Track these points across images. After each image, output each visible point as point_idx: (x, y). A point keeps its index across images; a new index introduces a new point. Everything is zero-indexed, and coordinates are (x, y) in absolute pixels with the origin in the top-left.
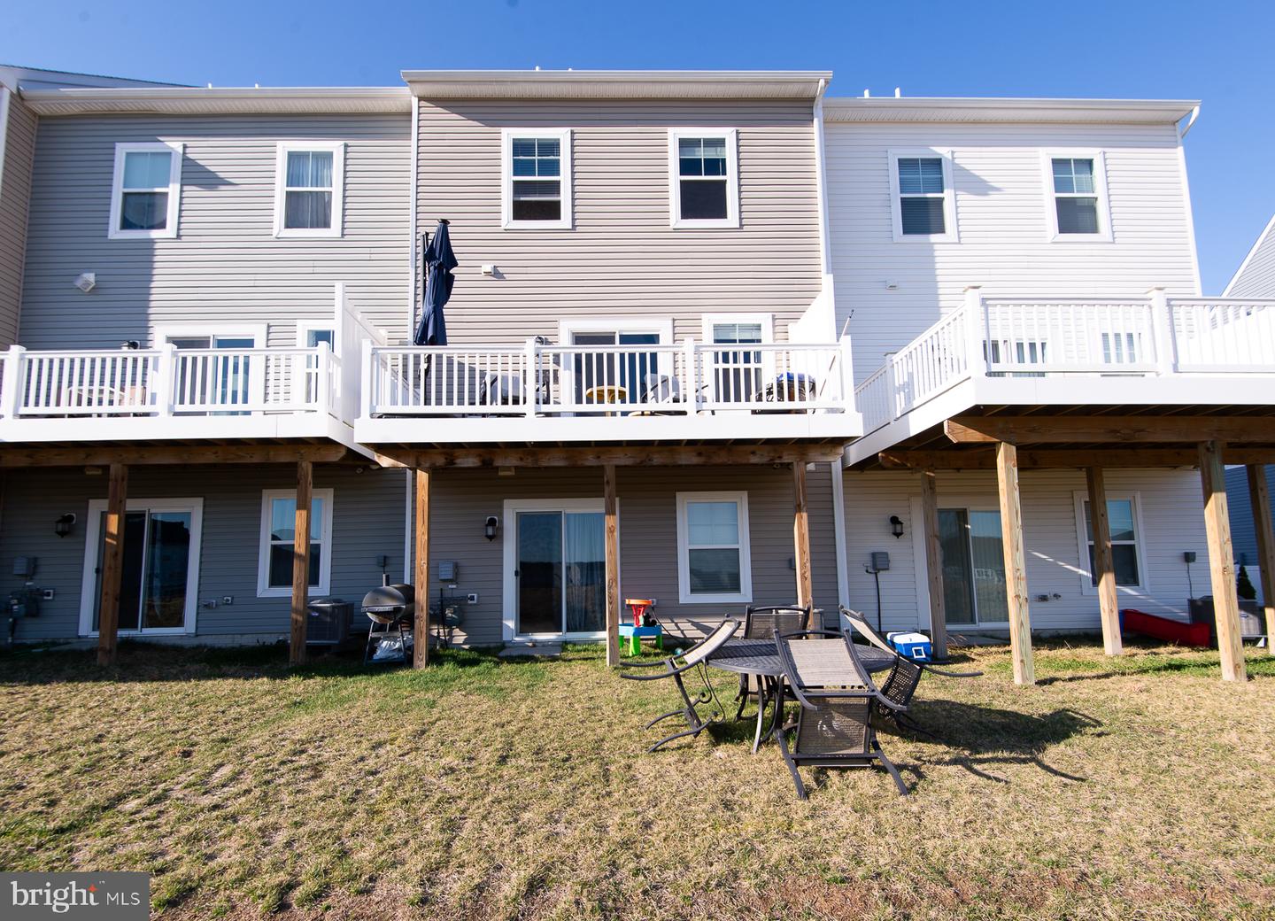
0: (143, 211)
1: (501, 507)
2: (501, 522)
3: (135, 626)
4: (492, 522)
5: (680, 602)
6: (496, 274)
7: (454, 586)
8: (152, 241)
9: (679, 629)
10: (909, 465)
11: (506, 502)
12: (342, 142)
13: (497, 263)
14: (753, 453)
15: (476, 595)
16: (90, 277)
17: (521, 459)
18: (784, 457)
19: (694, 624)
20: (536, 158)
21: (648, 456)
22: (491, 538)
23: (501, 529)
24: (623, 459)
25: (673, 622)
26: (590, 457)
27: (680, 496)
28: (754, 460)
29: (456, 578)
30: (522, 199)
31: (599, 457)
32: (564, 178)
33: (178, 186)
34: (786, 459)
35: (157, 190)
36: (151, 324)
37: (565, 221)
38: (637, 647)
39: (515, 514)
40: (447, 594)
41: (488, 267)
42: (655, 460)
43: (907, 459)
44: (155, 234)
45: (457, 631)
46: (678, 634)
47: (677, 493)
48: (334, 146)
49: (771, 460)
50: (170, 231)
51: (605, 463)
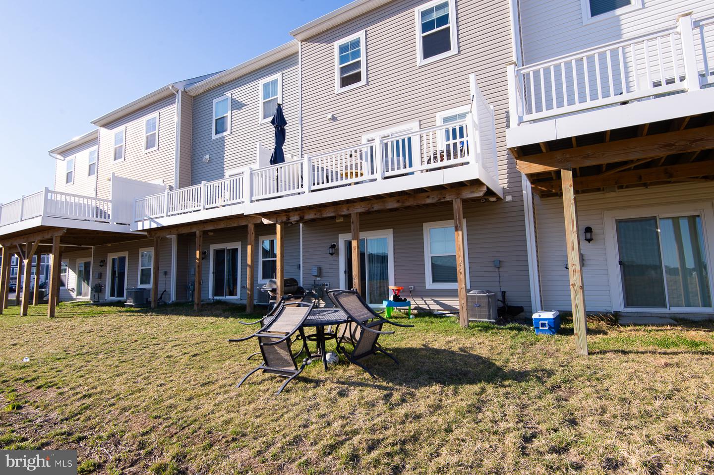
0: (221, 125)
1: (338, 238)
2: (338, 246)
3: (223, 295)
4: (333, 246)
5: (427, 288)
6: (334, 119)
7: (319, 279)
8: (224, 137)
9: (426, 304)
10: (554, 191)
11: (340, 235)
12: (281, 73)
13: (334, 113)
14: (428, 197)
15: (328, 283)
16: (208, 156)
17: (315, 214)
18: (447, 197)
19: (435, 301)
20: (350, 52)
21: (371, 206)
22: (332, 254)
23: (338, 249)
24: (360, 209)
25: (423, 300)
26: (344, 210)
27: (425, 225)
28: (429, 201)
29: (320, 274)
30: (344, 76)
31: (348, 209)
32: (362, 59)
33: (230, 111)
34: (448, 199)
35: (225, 115)
36: (225, 171)
37: (363, 81)
38: (389, 313)
39: (344, 242)
40: (317, 283)
41: (330, 116)
42: (375, 208)
43: (552, 187)
44: (225, 134)
45: (321, 301)
46: (426, 307)
47: (424, 224)
48: (278, 76)
49: (439, 200)
50: (228, 132)
51: (351, 212)
